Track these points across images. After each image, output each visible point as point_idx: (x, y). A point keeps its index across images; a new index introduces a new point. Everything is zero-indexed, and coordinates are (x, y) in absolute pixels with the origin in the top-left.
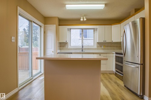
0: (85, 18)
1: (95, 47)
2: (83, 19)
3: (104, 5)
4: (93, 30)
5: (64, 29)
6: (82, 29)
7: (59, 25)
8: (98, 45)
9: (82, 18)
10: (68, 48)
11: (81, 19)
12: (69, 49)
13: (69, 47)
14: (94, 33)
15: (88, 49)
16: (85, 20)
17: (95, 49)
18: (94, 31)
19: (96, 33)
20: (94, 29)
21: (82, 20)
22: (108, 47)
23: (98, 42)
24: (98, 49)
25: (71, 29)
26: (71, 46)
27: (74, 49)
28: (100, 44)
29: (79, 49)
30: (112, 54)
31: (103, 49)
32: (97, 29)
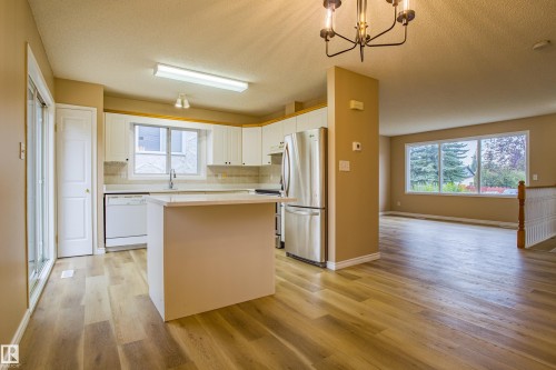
0: (186, 102)
1: (203, 176)
2: (183, 104)
3: (245, 86)
4: (195, 135)
6: (167, 128)
8: (211, 173)
9: (179, 101)
11: (175, 102)
12: (131, 182)
14: (199, 142)
15: (186, 182)
16: (187, 106)
17: (202, 182)
18: (199, 136)
19: (204, 142)
20: (198, 131)
21: (178, 105)
22: (232, 176)
23: (211, 163)
24: (208, 182)
25: (135, 125)
26: (134, 173)
28: (215, 170)
31: (222, 182)
32: (207, 133)
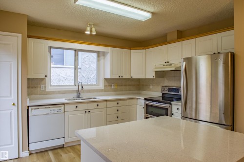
0: (93, 29)
1: (101, 86)
2: (91, 31)
3: (149, 16)
4: (95, 55)
5: (40, 46)
6: (75, 50)
7: (29, 36)
8: (107, 84)
9: (88, 28)
10: (47, 90)
11: (85, 30)
13: (49, 89)
14: (98, 61)
16: (94, 33)
17: (101, 91)
18: (98, 56)
19: (102, 61)
20: (98, 52)
21: (88, 33)
22: (121, 86)
23: (108, 76)
24: (105, 91)
25: (51, 48)
26: (51, 86)
27: (59, 91)
28: (110, 82)
29: (71, 92)
30: (136, 100)
31: (115, 90)
32: (104, 54)
